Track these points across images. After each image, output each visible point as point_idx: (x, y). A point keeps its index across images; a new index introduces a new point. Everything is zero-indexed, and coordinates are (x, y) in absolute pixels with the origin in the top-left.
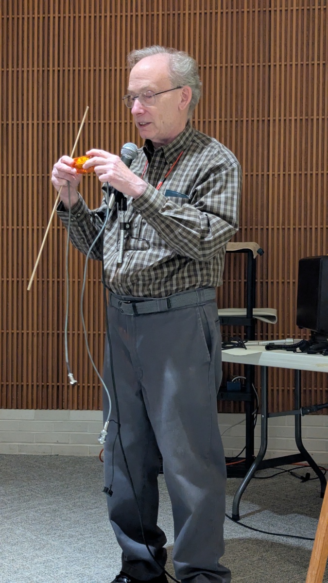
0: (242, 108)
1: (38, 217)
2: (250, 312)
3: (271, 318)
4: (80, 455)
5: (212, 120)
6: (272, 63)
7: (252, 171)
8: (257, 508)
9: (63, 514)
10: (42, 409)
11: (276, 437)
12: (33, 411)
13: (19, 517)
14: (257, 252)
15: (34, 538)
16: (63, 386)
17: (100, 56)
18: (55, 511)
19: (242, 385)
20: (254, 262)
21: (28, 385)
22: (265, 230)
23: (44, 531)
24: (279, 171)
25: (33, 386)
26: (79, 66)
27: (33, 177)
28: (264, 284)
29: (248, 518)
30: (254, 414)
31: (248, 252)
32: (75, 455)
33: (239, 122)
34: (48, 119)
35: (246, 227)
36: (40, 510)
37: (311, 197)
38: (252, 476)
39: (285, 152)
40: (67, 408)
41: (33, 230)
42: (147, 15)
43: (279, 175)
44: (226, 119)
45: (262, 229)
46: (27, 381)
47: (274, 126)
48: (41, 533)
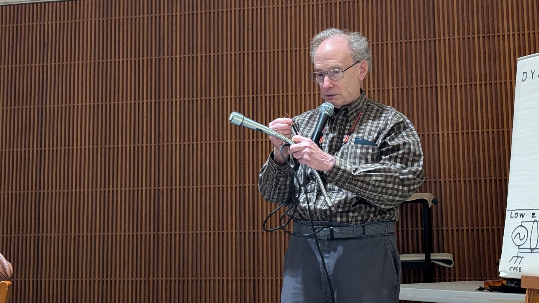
2: (428, 257)
3: (448, 261)
6: (437, 38)
14: (432, 201)
20: (430, 210)
22: (438, 183)
24: (448, 130)
27: (231, 143)
28: (440, 232)
31: (423, 201)
33: (410, 90)
34: (244, 94)
41: (231, 188)
42: (327, 4)
43: (448, 134)
44: (398, 87)
47: (441, 92)
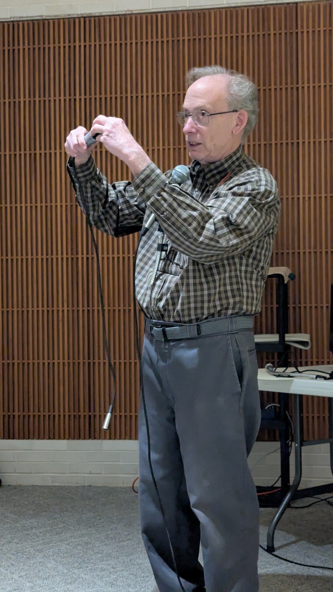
0: (270, 131)
1: (67, 246)
2: (282, 338)
4: (114, 486)
6: (300, 85)
8: (293, 539)
9: (95, 546)
10: (74, 439)
11: (312, 465)
12: (65, 441)
13: (51, 550)
14: (289, 277)
15: (66, 571)
16: (95, 416)
17: (126, 83)
18: (87, 543)
19: (275, 412)
20: (286, 287)
21: (59, 416)
22: (296, 254)
23: (76, 565)
24: (309, 193)
25: (64, 416)
26: (106, 93)
27: (61, 206)
28: (297, 309)
29: (284, 550)
30: (288, 443)
31: (279, 277)
32: (108, 485)
36: (72, 542)
38: (288, 506)
40: (100, 438)
41: (62, 259)
42: (173, 41)
43: (309, 198)
45: (293, 253)
46: (59, 411)
47: (304, 149)
48: (73, 566)
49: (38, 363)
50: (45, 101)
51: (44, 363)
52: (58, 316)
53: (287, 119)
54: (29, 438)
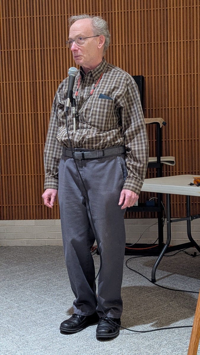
0: (151, 36)
1: (31, 107)
2: (159, 159)
3: (172, 162)
5: (133, 44)
6: (168, 8)
7: (158, 74)
8: (166, 274)
10: (39, 219)
11: (176, 231)
12: (34, 221)
14: (162, 123)
17: (64, 7)
18: (49, 280)
19: (155, 202)
20: (161, 129)
21: (30, 206)
22: (167, 110)
24: (174, 73)
25: (33, 206)
26: (52, 14)
27: (27, 83)
28: (167, 142)
29: (162, 281)
30: (163, 219)
31: (158, 124)
32: (60, 245)
33: (149, 45)
34: (35, 47)
35: (155, 108)
36: (40, 279)
37: (194, 89)
38: (163, 255)
39: (177, 61)
40: (54, 219)
41: (29, 114)
43: (174, 76)
44: (141, 43)
46: (30, 204)
47: (171, 46)
48: (41, 294)
49: (17, 176)
50: (15, 19)
51: (20, 176)
52: (27, 149)
53: (161, 29)
54: (12, 219)
